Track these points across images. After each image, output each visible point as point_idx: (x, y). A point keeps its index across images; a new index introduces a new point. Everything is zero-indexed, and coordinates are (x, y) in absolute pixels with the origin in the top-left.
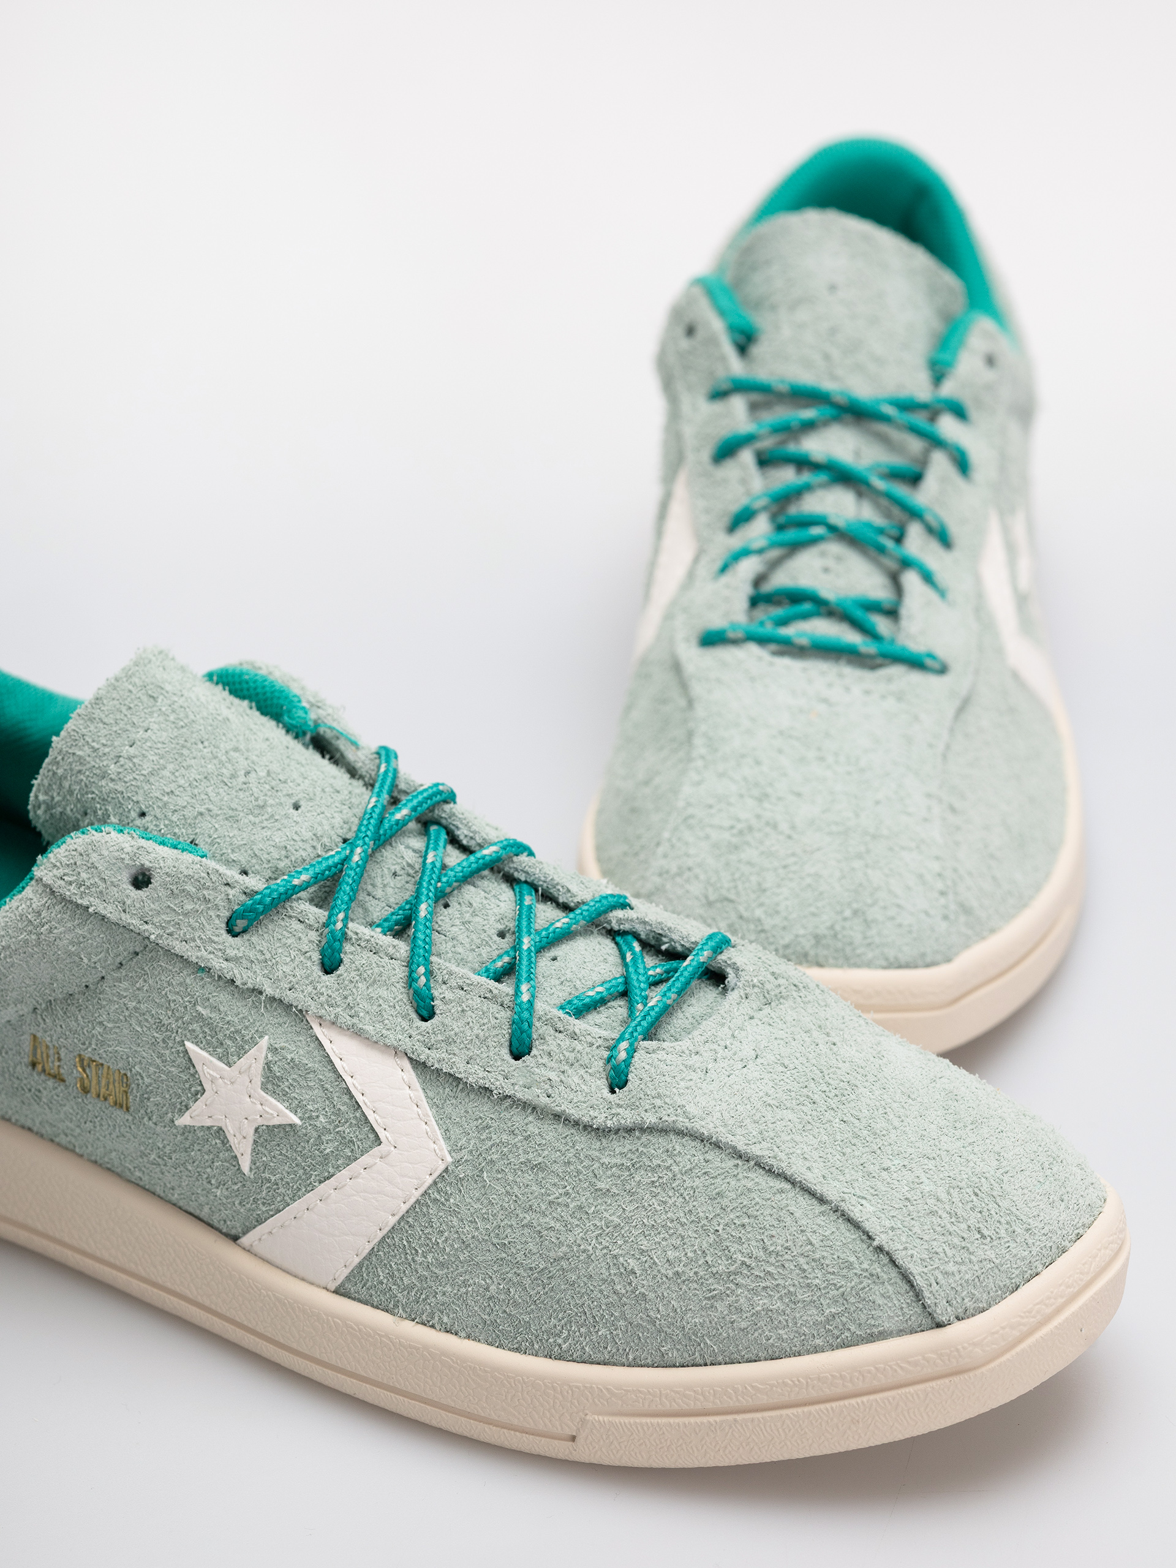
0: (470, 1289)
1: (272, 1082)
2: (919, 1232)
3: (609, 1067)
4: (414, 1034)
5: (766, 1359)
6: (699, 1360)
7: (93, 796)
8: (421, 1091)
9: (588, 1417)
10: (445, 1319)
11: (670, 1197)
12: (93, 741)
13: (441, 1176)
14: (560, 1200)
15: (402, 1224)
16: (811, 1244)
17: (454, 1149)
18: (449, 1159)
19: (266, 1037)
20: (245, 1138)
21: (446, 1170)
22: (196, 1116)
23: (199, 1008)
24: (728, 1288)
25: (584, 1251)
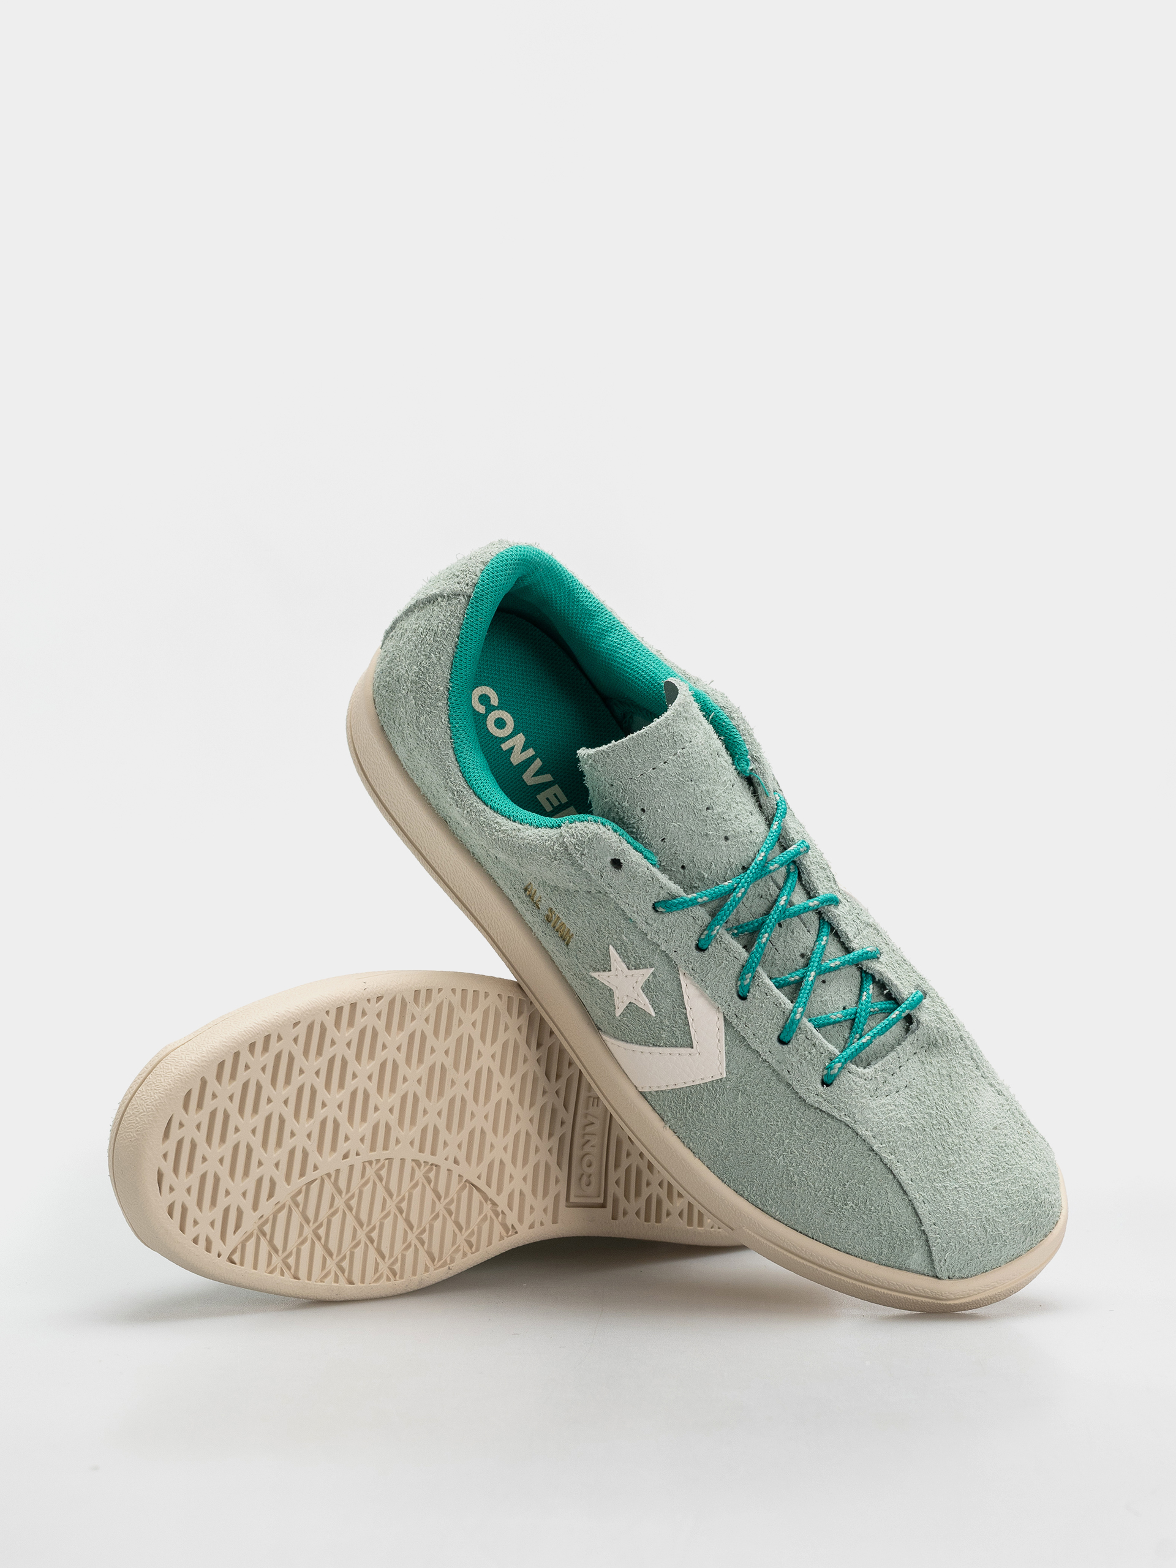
0: (710, 1140)
1: (647, 988)
2: (947, 1230)
3: (825, 1072)
4: (732, 1005)
5: (844, 1252)
6: (810, 1235)
7: (621, 784)
8: (724, 1034)
9: (744, 1228)
10: (691, 1144)
11: (829, 1156)
12: (634, 757)
13: (717, 1081)
14: (773, 1127)
15: (688, 1089)
16: (890, 1213)
17: (729, 1072)
18: (725, 1076)
19: (653, 969)
20: (622, 1002)
21: (721, 1080)
22: (601, 977)
23: (623, 936)
24: (839, 1215)
25: (774, 1158)
